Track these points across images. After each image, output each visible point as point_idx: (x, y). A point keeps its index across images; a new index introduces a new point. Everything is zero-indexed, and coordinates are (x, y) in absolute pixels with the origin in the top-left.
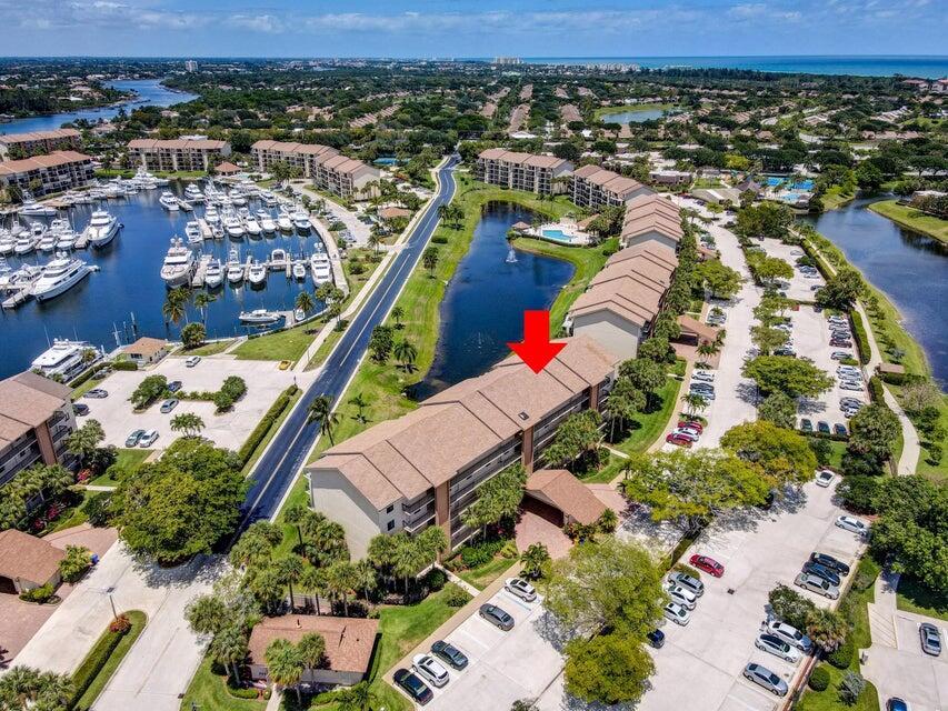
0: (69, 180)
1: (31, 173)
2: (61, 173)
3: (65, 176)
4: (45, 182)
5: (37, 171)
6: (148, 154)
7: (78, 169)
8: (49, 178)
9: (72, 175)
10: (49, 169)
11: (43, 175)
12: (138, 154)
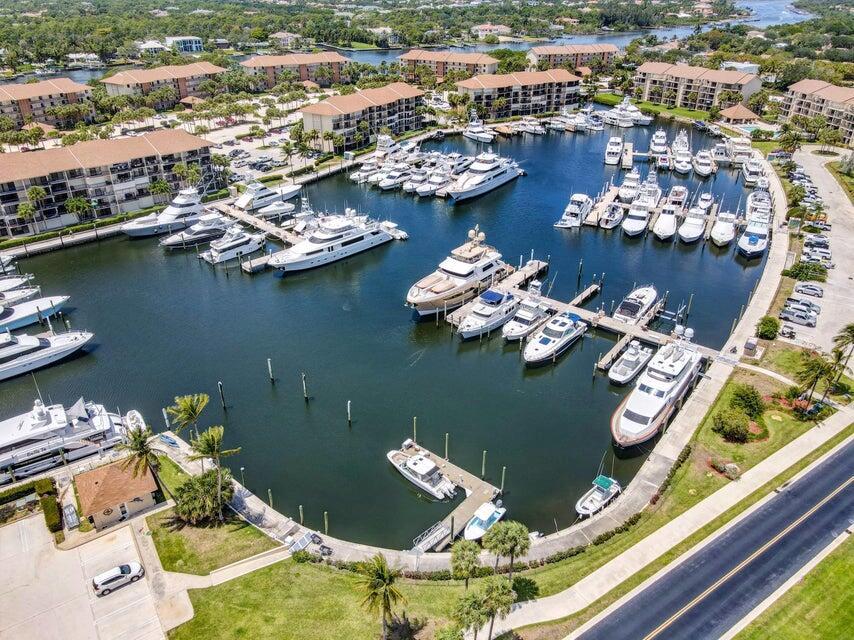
0: (544, 103)
1: (500, 90)
2: (536, 94)
3: (539, 98)
4: (515, 101)
5: (509, 89)
6: (655, 82)
7: (559, 91)
8: (520, 98)
9: (549, 97)
10: (524, 87)
11: (516, 94)
12: (643, 80)
